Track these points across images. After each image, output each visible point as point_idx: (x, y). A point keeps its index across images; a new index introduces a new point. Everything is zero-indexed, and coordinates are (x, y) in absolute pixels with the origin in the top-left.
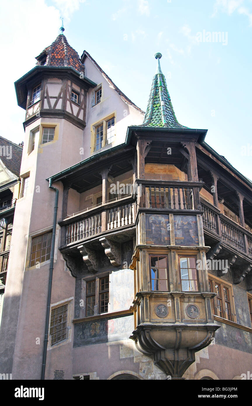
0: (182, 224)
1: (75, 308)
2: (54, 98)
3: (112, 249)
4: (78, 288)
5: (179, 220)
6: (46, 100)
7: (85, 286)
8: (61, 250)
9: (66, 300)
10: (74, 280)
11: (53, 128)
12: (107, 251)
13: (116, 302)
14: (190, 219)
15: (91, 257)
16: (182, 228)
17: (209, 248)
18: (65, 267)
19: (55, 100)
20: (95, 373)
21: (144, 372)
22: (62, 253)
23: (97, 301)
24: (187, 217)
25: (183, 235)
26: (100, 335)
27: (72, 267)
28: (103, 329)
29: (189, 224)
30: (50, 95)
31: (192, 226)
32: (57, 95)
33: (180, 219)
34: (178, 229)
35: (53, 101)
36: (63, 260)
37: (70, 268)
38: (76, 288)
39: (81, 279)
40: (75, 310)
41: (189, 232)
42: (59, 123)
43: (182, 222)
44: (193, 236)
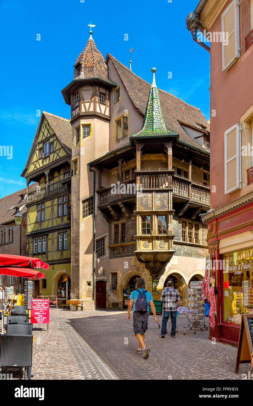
0: (160, 197)
1: (109, 239)
2: (88, 102)
3: (125, 208)
4: (110, 228)
5: (159, 195)
6: (82, 104)
7: (114, 227)
8: (99, 208)
9: (104, 235)
10: (108, 224)
11: (89, 126)
12: (124, 210)
13: (129, 237)
14: (165, 194)
15: (115, 212)
16: (160, 200)
17: (174, 211)
18: (102, 217)
19: (89, 104)
20: (120, 271)
21: (141, 271)
22: (99, 209)
23: (120, 236)
25: (160, 204)
26: (121, 254)
27: (106, 217)
28: (123, 251)
29: (164, 197)
30: (85, 100)
31: (166, 198)
34: (158, 200)
35: (87, 105)
36: (101, 213)
37: (105, 218)
38: (109, 228)
39: (111, 223)
40: (109, 240)
41: (164, 201)
42: (93, 122)
43: (160, 196)
44: (166, 204)
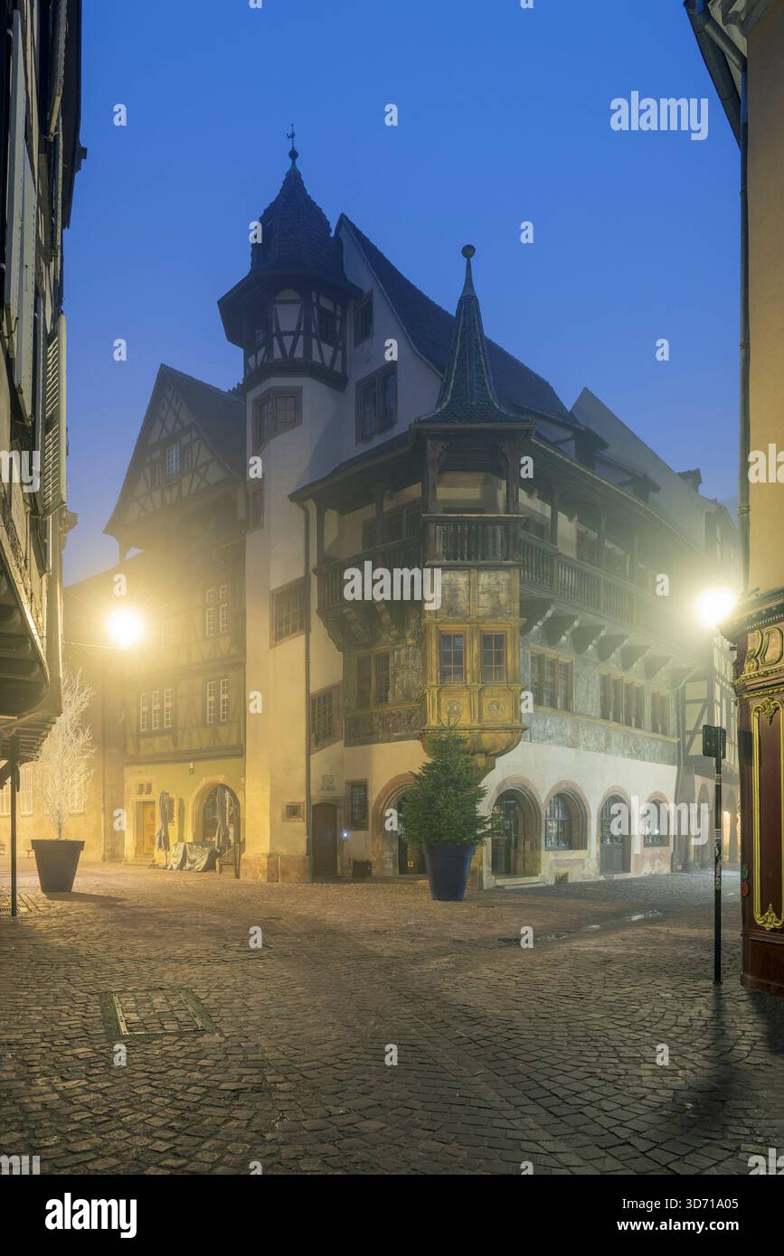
0: (489, 584)
2: (290, 333)
6: (275, 339)
8: (319, 613)
11: (292, 396)
19: (292, 337)
24: (498, 572)
29: (498, 583)
30: (283, 329)
31: (504, 587)
32: (294, 329)
33: (487, 576)
34: (483, 593)
35: (288, 341)
41: (498, 596)
43: (489, 580)
44: (503, 602)
